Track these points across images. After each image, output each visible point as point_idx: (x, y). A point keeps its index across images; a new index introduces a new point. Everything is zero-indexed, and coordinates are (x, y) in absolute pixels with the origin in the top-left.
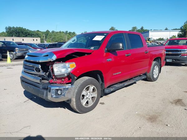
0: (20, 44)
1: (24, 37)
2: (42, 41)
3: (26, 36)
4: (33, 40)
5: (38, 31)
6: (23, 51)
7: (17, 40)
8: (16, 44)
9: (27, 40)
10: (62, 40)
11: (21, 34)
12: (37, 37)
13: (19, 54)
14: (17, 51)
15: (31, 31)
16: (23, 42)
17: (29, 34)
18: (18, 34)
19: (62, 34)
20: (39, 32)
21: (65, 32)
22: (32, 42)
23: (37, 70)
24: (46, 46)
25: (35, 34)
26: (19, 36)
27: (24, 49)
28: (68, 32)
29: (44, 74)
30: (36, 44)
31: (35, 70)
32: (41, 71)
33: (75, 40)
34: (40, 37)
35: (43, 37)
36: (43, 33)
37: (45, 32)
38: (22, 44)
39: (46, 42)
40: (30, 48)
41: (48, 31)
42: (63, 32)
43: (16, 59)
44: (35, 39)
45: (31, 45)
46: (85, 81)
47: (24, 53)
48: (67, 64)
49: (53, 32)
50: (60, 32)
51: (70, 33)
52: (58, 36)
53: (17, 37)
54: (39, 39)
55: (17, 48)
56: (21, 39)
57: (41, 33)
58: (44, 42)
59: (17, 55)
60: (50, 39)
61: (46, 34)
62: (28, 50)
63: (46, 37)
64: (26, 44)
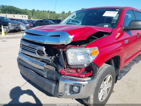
0: (12, 19)
1: (15, 14)
2: (29, 17)
3: (16, 13)
4: (22, 16)
5: (26, 9)
6: (15, 25)
7: (9, 16)
8: (9, 20)
9: (18, 17)
10: (45, 17)
11: (12, 11)
12: (25, 15)
13: (12, 28)
14: (10, 26)
15: (20, 10)
16: (14, 18)
17: (19, 12)
18: (10, 11)
19: (45, 13)
20: (27, 11)
21: (47, 11)
22: (21, 18)
23: (40, 53)
24: (34, 22)
25: (23, 12)
26: (10, 13)
27: (16, 24)
28: (50, 11)
29: (48, 58)
30: (25, 20)
31: (38, 52)
32: (46, 54)
33: (74, 16)
34: (28, 15)
35: (30, 14)
36: (30, 11)
37: (31, 11)
38: (14, 20)
39: (32, 18)
40: (21, 24)
41: (34, 10)
42: (46, 11)
43: (9, 32)
44: (24, 16)
45: (21, 21)
46: (105, 72)
47: (16, 27)
48: (88, 50)
49: (38, 11)
50: (43, 11)
51: (51, 12)
52: (42, 14)
53: (9, 14)
54: (27, 16)
55: (10, 23)
56: (12, 15)
57: (28, 11)
58: (31, 19)
59: (10, 29)
60: (35, 17)
61: (32, 12)
62: (19, 25)
63: (32, 15)
64: (17, 20)
